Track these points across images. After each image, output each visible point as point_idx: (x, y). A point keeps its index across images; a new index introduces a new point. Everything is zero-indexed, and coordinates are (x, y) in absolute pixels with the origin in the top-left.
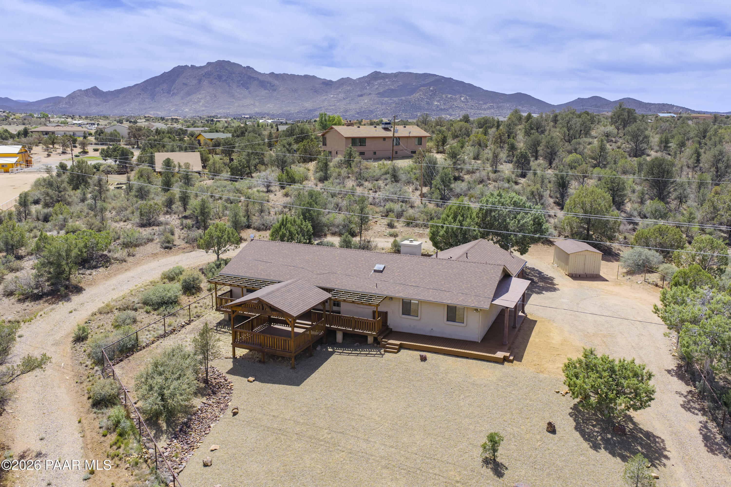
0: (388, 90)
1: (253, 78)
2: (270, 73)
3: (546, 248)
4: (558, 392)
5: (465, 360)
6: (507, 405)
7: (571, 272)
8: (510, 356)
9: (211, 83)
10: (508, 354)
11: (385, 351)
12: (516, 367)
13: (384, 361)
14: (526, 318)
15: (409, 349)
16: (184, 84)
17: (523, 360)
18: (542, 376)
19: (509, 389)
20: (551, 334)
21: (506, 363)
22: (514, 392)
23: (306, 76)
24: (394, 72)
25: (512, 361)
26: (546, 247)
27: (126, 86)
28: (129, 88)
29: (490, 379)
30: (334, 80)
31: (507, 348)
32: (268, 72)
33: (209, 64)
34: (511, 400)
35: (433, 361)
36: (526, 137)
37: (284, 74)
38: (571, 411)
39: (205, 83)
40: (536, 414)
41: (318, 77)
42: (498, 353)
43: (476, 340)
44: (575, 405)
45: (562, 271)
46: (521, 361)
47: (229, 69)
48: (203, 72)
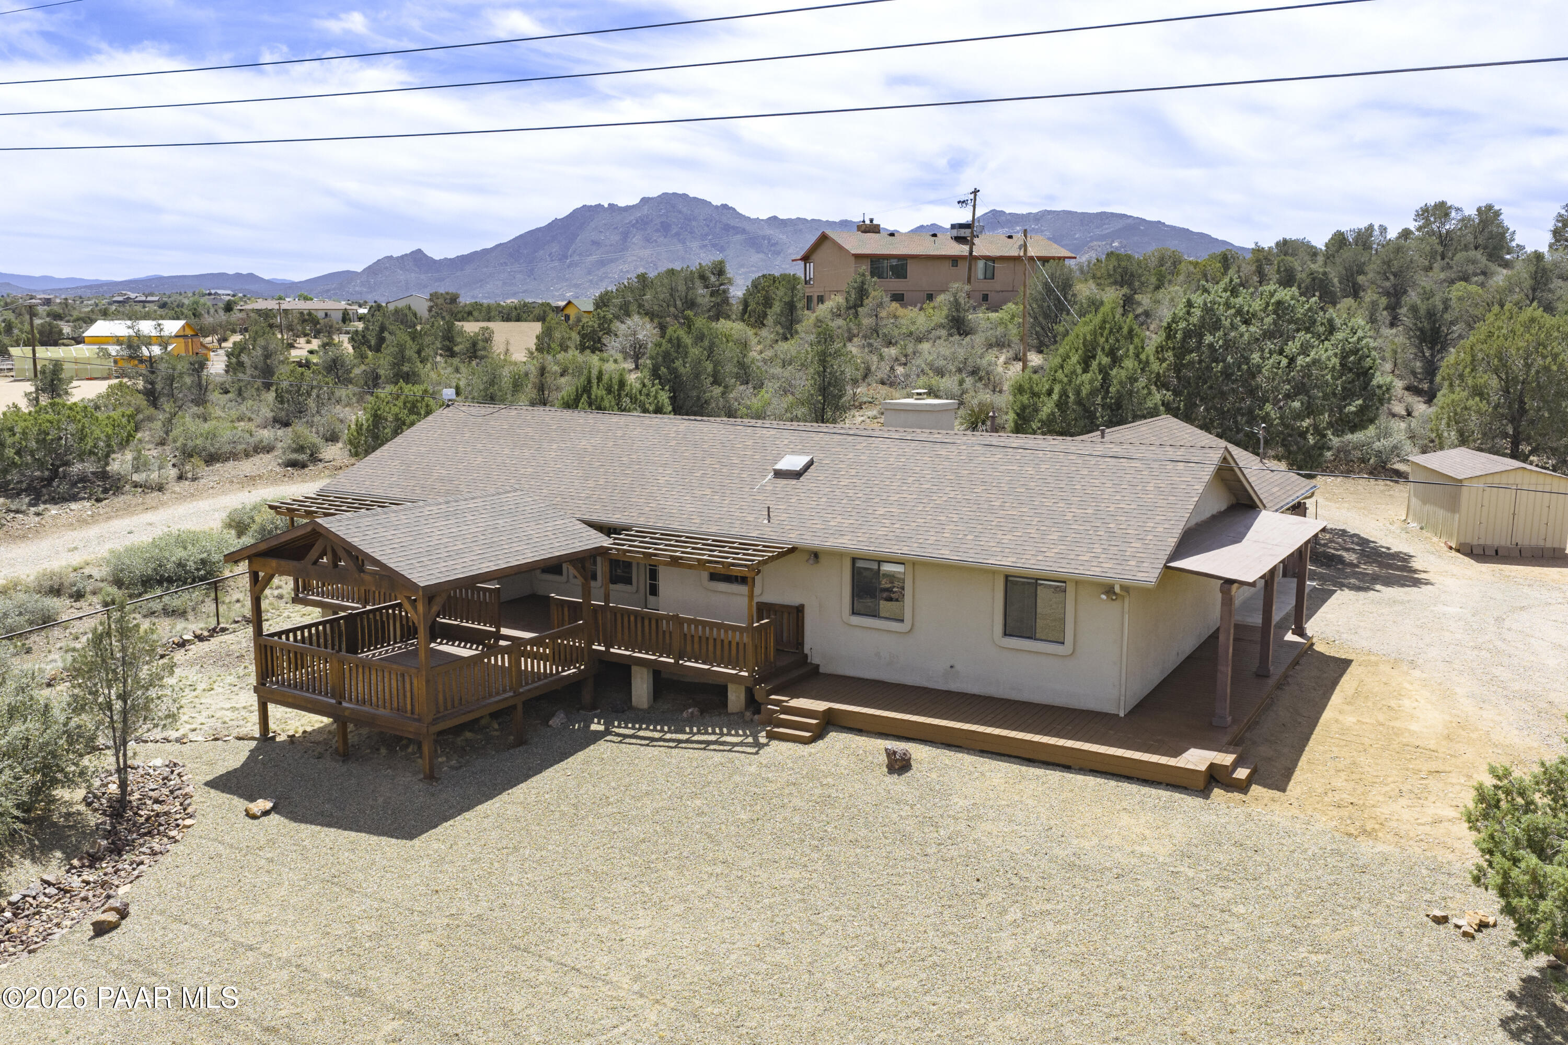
1: (734, 228)
2: (770, 219)
3: (1382, 488)
4: (1442, 921)
5: (1055, 776)
6: (1203, 965)
7: (1468, 540)
8: (1236, 764)
9: (648, 240)
10: (1227, 759)
11: (772, 736)
12: (1256, 809)
13: (753, 769)
14: (1307, 651)
15: (859, 731)
16: (594, 243)
17: (1291, 786)
18: (1366, 849)
19: (1221, 895)
20: (1406, 703)
21: (1216, 791)
22: (1241, 909)
24: (1034, 210)
25: (1242, 787)
26: (1380, 485)
27: (479, 248)
28: (485, 252)
29: (1145, 849)
31: (1226, 739)
32: (764, 216)
33: (645, 200)
34: (1226, 940)
35: (934, 775)
37: (798, 218)
38: (1510, 1008)
39: (637, 239)
40: (1339, 1016)
42: (1192, 751)
43: (1110, 709)
44: (1528, 981)
45: (1435, 539)
46: (1284, 790)
47: (685, 210)
48: (632, 218)
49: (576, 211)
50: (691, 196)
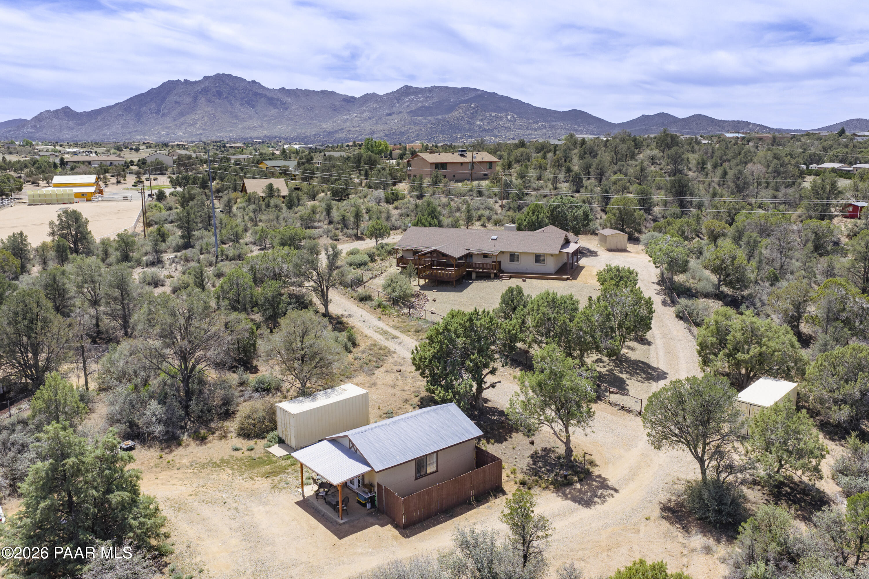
0: (421, 107)
1: (260, 94)
2: (280, 89)
3: (593, 237)
5: (546, 280)
7: (609, 248)
9: (209, 101)
10: (569, 277)
11: (502, 280)
12: (573, 282)
13: (503, 283)
14: (578, 266)
15: (516, 278)
16: (176, 102)
17: (578, 279)
20: (593, 271)
21: (568, 280)
23: (324, 92)
24: (428, 86)
27: (105, 106)
28: (109, 107)
29: (560, 286)
30: (357, 96)
31: (568, 274)
33: (206, 78)
35: (530, 282)
36: (581, 161)
37: (297, 89)
39: (202, 100)
41: (337, 92)
42: (564, 276)
43: (552, 272)
45: (602, 248)
47: (230, 83)
48: (199, 88)
49: (164, 84)
50: (234, 75)
